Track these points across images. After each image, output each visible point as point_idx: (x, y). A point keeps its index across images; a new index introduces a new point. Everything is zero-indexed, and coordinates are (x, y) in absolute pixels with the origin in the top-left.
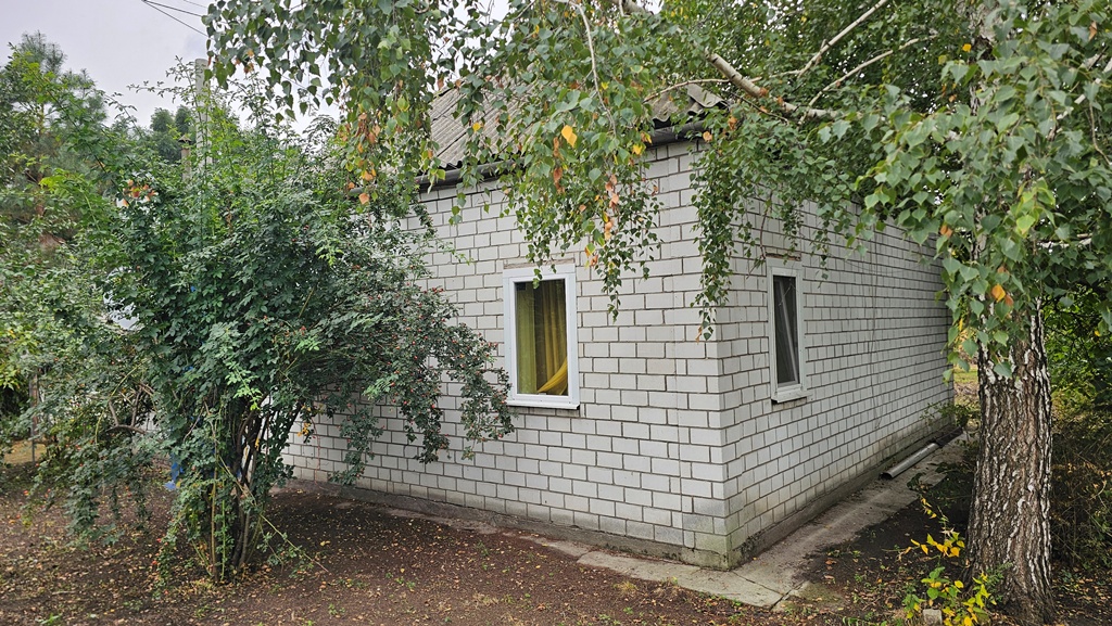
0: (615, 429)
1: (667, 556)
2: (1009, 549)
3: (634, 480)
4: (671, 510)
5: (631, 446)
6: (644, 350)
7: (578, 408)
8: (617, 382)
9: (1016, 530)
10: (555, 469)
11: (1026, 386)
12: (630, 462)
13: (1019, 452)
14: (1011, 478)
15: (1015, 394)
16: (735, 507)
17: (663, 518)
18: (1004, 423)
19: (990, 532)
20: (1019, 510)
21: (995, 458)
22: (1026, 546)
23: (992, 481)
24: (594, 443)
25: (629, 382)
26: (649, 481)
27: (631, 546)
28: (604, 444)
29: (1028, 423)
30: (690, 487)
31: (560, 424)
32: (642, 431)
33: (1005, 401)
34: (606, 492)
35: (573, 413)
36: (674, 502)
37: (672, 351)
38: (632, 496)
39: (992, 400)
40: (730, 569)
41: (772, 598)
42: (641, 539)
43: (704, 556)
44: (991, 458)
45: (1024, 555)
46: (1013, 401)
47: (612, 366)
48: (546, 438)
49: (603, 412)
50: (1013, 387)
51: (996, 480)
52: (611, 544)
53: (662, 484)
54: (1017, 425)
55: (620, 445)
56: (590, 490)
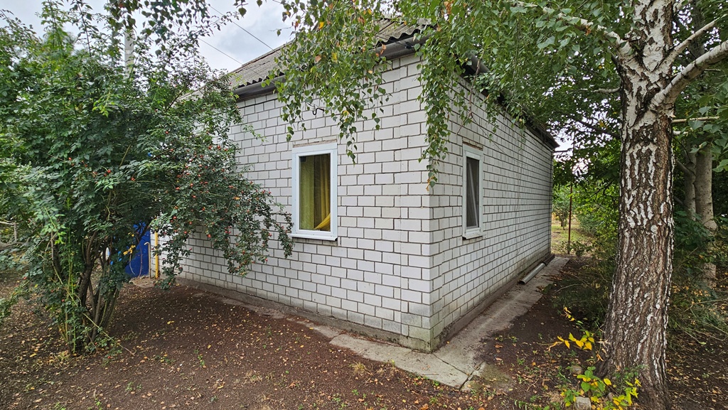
0: (359, 254)
1: (390, 340)
2: (638, 351)
3: (370, 289)
4: (394, 310)
5: (369, 266)
6: (380, 201)
7: (336, 240)
8: (362, 223)
9: (645, 338)
10: (320, 279)
11: (659, 230)
12: (368, 277)
13: (650, 279)
14: (643, 298)
15: (650, 236)
16: (436, 309)
17: (388, 315)
18: (639, 257)
19: (623, 338)
20: (649, 323)
21: (630, 283)
22: (652, 351)
23: (627, 300)
24: (346, 263)
25: (370, 223)
26: (380, 290)
27: (367, 332)
28: (352, 264)
29: (659, 258)
30: (407, 295)
31: (324, 250)
32: (377, 256)
33: (642, 241)
34: (352, 296)
35: (333, 243)
36: (396, 304)
37: (399, 202)
38: (369, 299)
39: (631, 240)
40: (432, 352)
41: (461, 378)
42: (373, 328)
43: (415, 342)
44: (626, 283)
45: (650, 356)
46: (648, 241)
47: (358, 212)
48: (316, 259)
49: (352, 243)
50: (650, 231)
51: (630, 299)
52: (355, 330)
53: (389, 292)
54: (650, 259)
55: (362, 265)
56: (342, 294)
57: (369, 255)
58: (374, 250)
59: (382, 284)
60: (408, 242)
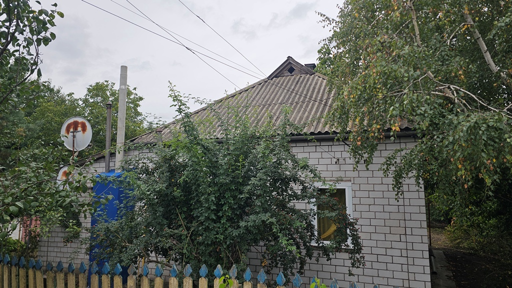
0: (373, 258)
3: (384, 282)
5: (382, 266)
6: (389, 223)
8: (375, 237)
10: (340, 276)
12: (382, 273)
25: (381, 237)
26: (392, 282)
31: (342, 255)
47: (372, 229)
48: (335, 262)
49: (367, 250)
55: (376, 265)
57: (381, 259)
58: (386, 255)
59: (393, 278)
60: (413, 250)
